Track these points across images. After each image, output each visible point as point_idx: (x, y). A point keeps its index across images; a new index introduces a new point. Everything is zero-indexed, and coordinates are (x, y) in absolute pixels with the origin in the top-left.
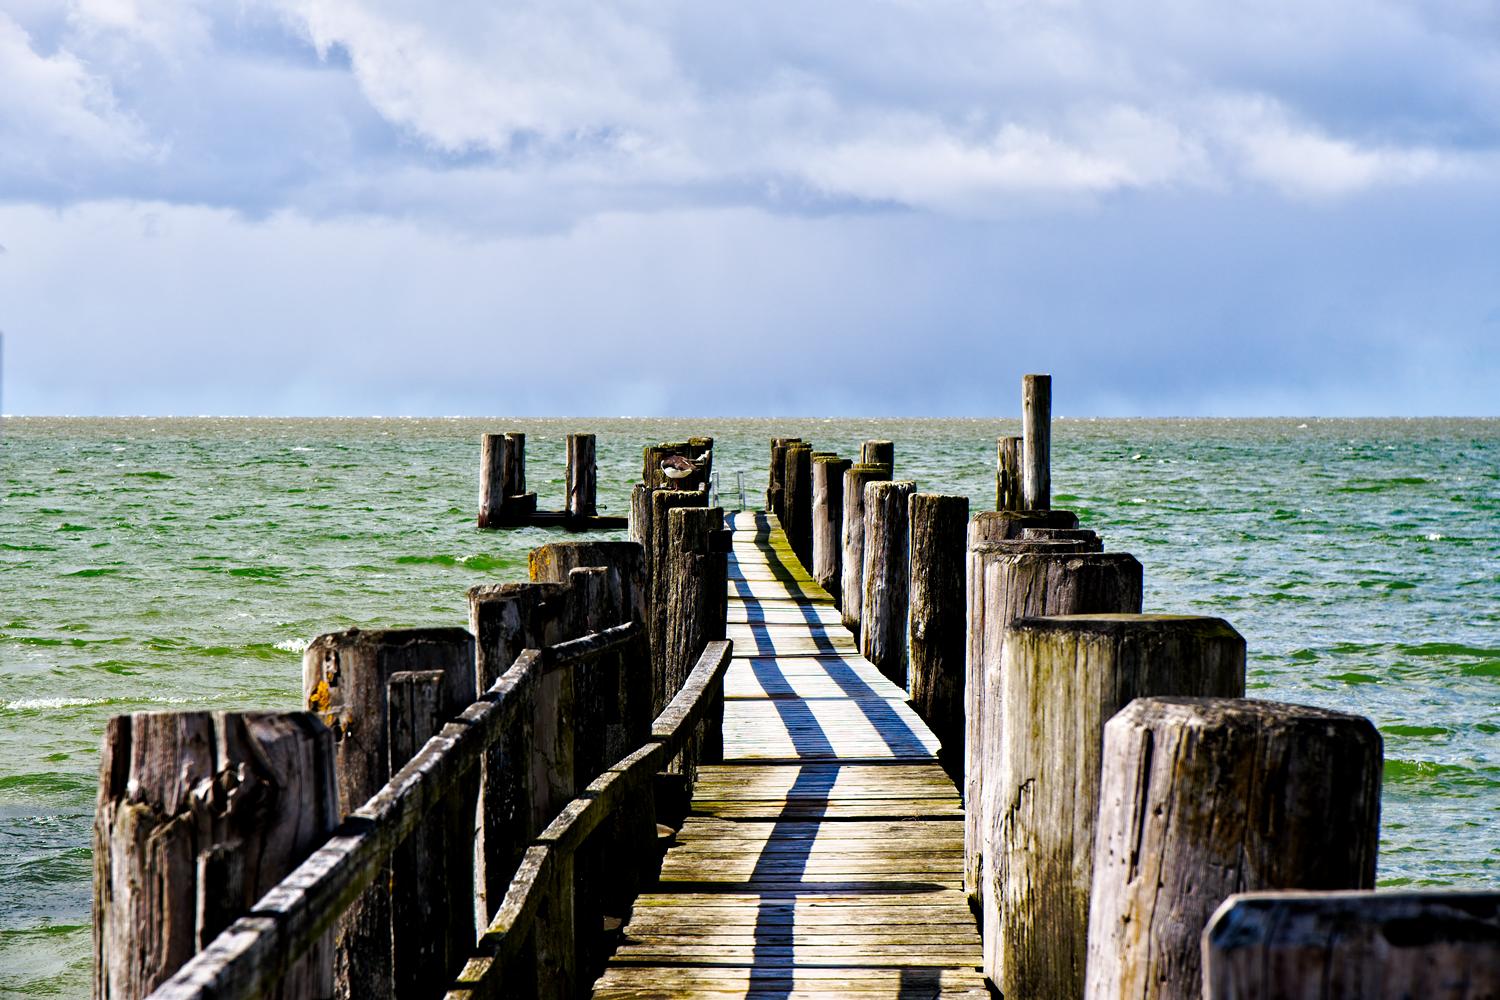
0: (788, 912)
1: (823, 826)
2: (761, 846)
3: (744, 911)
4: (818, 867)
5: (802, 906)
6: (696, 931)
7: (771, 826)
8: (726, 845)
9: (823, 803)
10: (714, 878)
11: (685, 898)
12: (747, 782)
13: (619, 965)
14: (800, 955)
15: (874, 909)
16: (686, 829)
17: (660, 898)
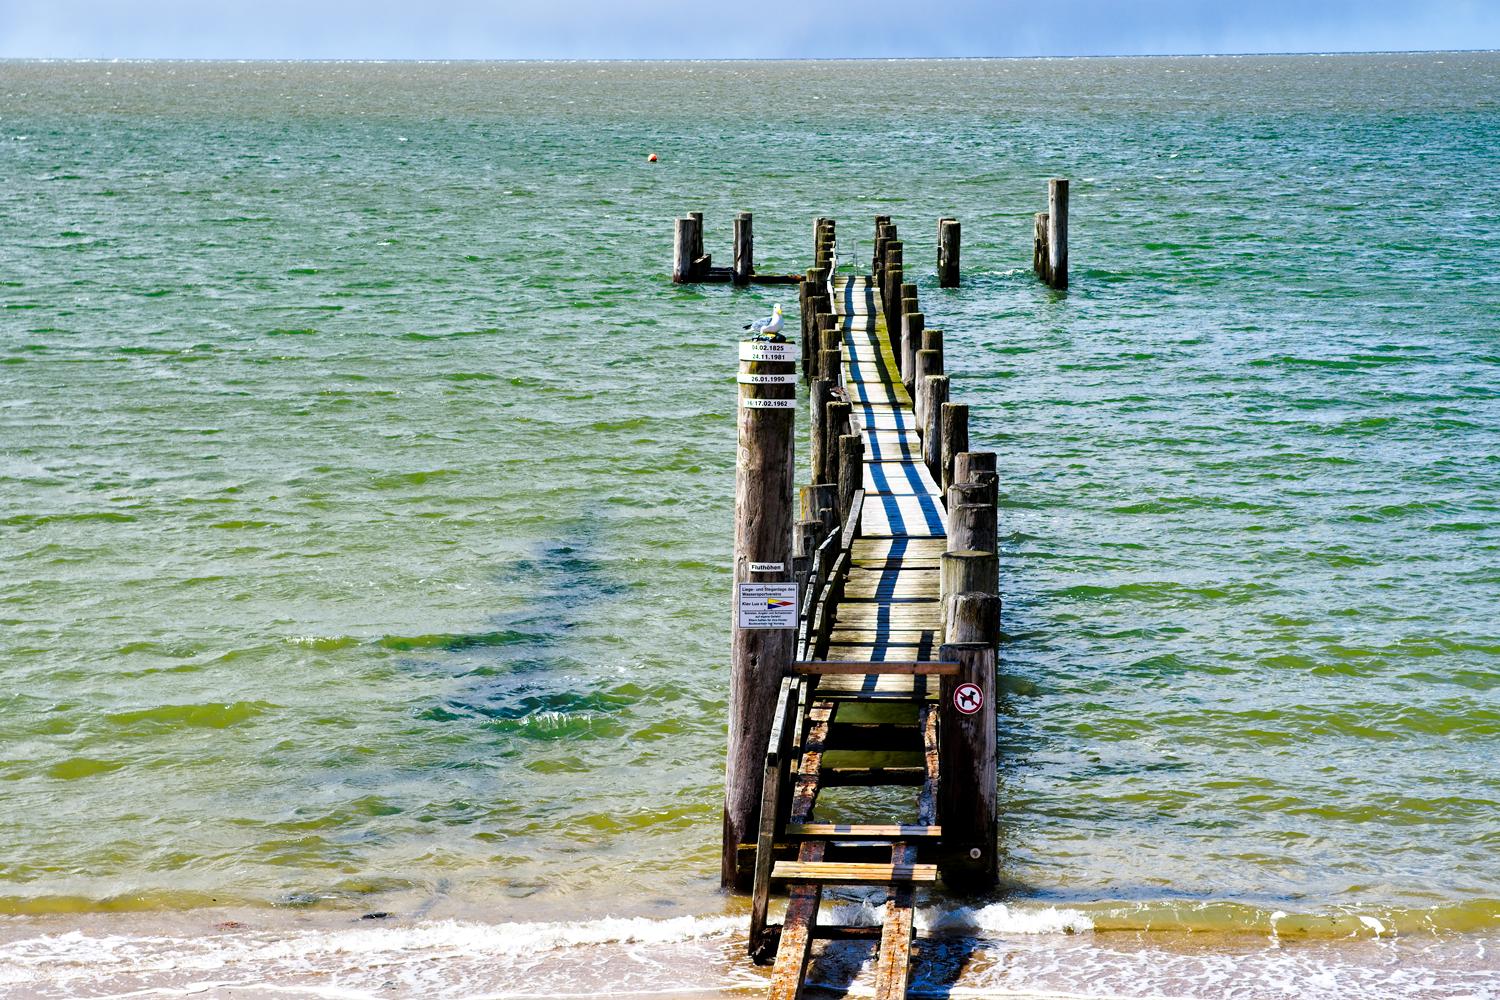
0: (888, 610)
1: (901, 572)
2: (878, 582)
3: (873, 609)
4: (899, 592)
5: (893, 607)
6: (858, 617)
7: (881, 572)
8: (865, 581)
9: (901, 560)
10: (862, 596)
11: (853, 605)
12: (871, 549)
13: (836, 630)
14: (892, 626)
15: (915, 608)
16: (851, 573)
17: (845, 605)
